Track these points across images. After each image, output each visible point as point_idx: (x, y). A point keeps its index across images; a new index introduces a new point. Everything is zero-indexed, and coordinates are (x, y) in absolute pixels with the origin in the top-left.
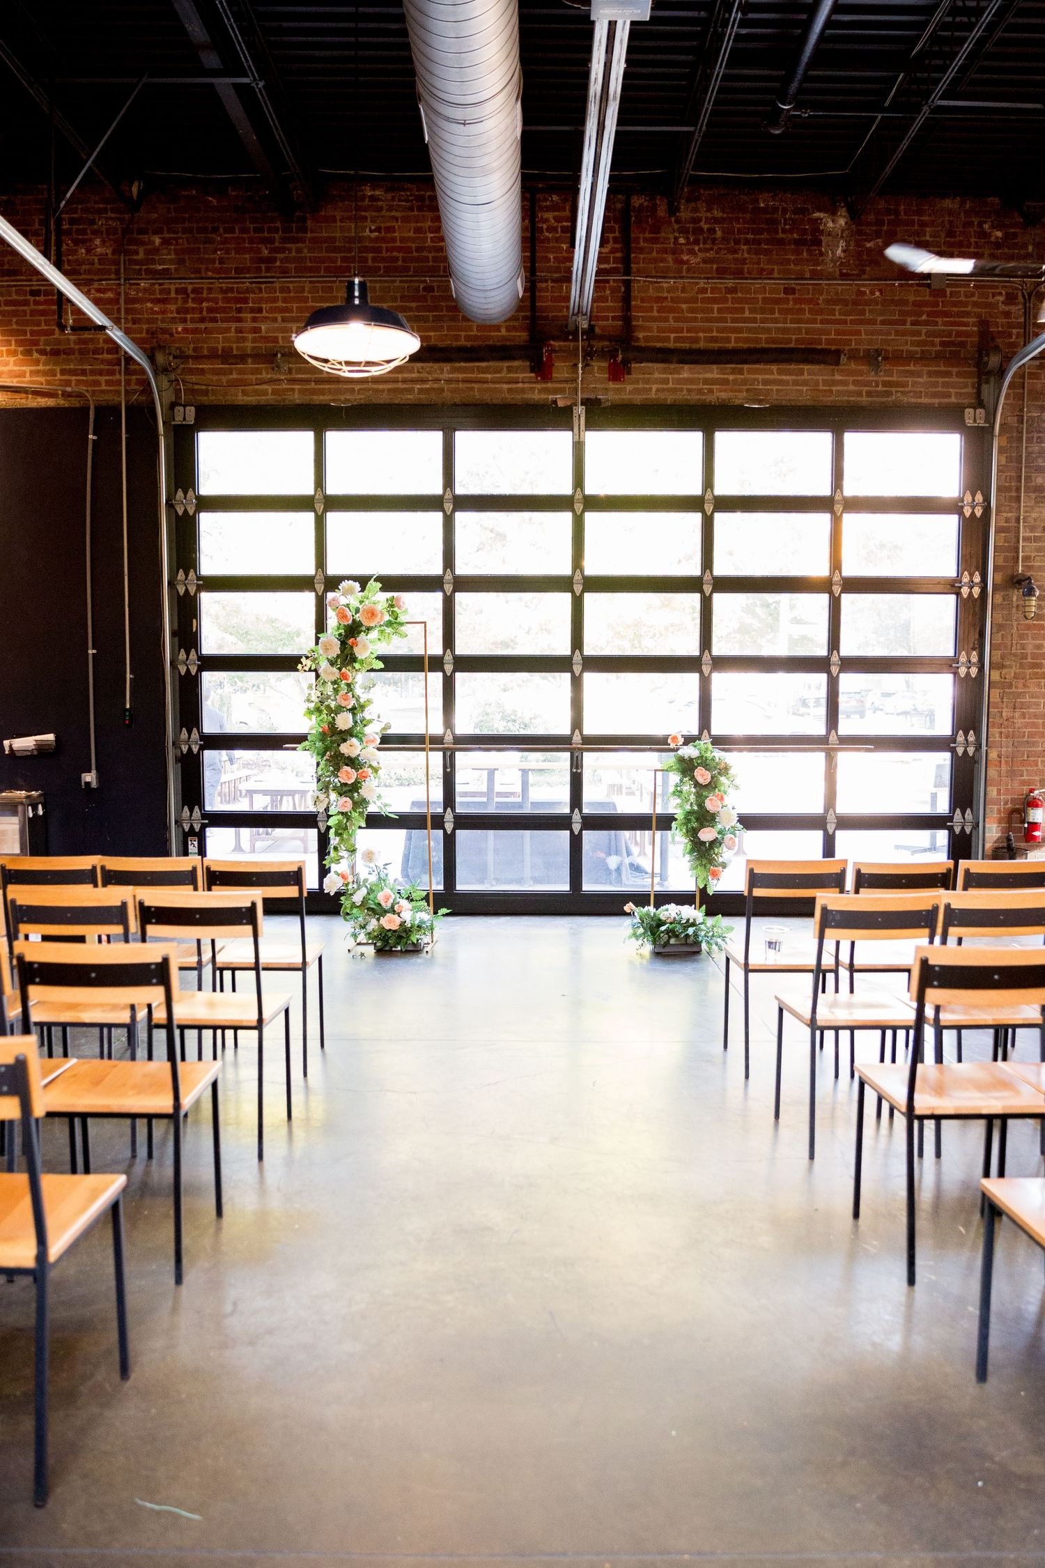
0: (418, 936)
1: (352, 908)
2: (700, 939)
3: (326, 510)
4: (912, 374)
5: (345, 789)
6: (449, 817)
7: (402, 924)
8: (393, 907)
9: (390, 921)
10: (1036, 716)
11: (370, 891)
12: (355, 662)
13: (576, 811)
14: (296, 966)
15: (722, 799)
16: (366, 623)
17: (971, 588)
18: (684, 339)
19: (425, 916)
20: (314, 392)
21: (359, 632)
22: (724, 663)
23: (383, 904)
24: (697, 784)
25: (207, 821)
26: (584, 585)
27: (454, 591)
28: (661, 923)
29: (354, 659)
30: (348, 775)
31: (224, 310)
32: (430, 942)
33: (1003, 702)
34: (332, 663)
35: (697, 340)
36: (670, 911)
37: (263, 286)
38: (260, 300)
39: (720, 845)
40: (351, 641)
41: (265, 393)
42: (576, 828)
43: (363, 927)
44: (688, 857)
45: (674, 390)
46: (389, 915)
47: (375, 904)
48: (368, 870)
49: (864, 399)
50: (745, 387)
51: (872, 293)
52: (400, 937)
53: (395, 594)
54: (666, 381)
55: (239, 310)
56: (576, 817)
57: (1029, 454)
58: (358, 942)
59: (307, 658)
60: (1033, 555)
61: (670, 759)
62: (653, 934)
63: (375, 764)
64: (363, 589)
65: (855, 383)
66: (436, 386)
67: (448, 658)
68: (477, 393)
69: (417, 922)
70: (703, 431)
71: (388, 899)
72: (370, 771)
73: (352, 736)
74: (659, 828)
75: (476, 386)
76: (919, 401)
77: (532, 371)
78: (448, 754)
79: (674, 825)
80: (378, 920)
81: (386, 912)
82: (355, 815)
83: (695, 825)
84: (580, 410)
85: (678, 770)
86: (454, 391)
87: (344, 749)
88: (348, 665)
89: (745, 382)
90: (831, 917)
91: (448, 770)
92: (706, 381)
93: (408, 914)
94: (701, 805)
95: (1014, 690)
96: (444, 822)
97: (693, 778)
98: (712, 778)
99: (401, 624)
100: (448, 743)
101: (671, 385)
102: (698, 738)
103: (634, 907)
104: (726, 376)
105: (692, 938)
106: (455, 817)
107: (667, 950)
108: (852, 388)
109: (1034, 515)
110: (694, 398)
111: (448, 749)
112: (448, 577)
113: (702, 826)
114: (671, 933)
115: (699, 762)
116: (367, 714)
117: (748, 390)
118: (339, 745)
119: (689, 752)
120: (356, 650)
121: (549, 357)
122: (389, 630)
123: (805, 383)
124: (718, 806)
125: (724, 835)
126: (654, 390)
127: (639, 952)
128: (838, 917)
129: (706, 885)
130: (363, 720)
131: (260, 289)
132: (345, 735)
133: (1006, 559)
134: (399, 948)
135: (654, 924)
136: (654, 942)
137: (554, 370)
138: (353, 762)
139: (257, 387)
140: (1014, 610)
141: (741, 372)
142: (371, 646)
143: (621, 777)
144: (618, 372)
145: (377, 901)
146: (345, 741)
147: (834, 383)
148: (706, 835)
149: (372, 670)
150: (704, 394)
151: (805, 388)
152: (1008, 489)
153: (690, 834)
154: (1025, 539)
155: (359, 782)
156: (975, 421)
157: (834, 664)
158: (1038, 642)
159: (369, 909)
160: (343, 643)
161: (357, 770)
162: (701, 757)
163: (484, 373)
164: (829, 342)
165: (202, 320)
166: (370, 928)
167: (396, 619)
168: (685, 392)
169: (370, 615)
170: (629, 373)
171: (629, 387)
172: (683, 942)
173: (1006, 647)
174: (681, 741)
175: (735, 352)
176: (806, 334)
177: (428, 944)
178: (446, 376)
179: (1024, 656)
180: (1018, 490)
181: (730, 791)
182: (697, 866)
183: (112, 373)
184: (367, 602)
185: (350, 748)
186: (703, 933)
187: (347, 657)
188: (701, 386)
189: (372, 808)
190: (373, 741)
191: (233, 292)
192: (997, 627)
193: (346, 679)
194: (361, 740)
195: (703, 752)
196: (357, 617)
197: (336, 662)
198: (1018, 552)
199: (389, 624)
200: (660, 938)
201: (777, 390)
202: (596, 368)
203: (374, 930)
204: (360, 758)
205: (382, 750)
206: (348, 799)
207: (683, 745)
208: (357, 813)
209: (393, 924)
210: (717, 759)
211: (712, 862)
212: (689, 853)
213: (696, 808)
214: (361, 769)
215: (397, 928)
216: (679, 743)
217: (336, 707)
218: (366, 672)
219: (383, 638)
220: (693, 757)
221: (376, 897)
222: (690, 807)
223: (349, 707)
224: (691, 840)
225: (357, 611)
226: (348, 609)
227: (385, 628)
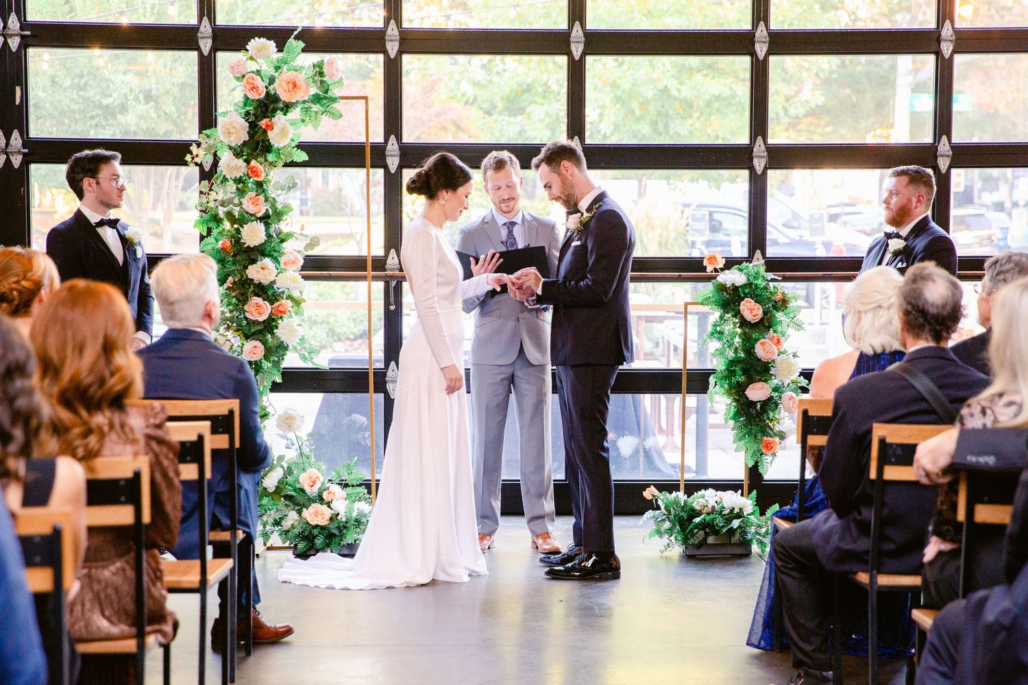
0: (355, 535)
2: (749, 537)
5: (254, 329)
6: (392, 375)
7: (334, 518)
8: (320, 494)
9: (316, 515)
11: (289, 471)
12: (269, 152)
15: (778, 342)
16: (284, 96)
21: (274, 111)
22: (785, 157)
23: (307, 489)
24: (744, 323)
26: (585, 44)
27: (401, 52)
28: (694, 513)
29: (267, 148)
30: (258, 309)
34: (238, 154)
36: (707, 499)
39: (777, 405)
40: (263, 123)
43: (277, 523)
44: (732, 422)
46: (316, 507)
47: (295, 490)
52: (330, 536)
53: (327, 57)
58: (268, 545)
59: (199, 145)
61: (707, 289)
62: (683, 529)
63: (296, 294)
64: (280, 48)
67: (393, 147)
69: (354, 515)
71: (314, 482)
72: (289, 303)
73: (264, 255)
74: (690, 391)
78: (394, 283)
79: (712, 380)
80: (299, 512)
81: (311, 501)
82: (266, 365)
83: (742, 379)
85: (716, 303)
87: (253, 272)
88: (258, 155)
91: (392, 308)
93: (344, 505)
94: (750, 351)
96: (385, 383)
97: (737, 313)
98: (765, 313)
99: (334, 100)
100: (391, 270)
102: (749, 259)
103: (656, 492)
105: (737, 536)
111: (391, 277)
112: (393, 31)
113: (751, 380)
114: (709, 527)
115: (747, 291)
116: (284, 226)
118: (245, 268)
119: (734, 277)
120: (271, 134)
122: (316, 108)
124: (773, 353)
125: (782, 392)
127: (665, 554)
129: (757, 463)
130: (279, 233)
132: (252, 255)
135: (685, 515)
136: (685, 541)
138: (264, 291)
142: (291, 129)
145: (298, 486)
146: (254, 261)
148: (757, 392)
149: (292, 164)
153: (733, 391)
155: (273, 320)
157: (943, 155)
159: (289, 498)
160: (253, 126)
161: (272, 304)
162: (749, 285)
166: (287, 524)
167: (326, 92)
169: (291, 86)
172: (726, 540)
174: (722, 263)
181: (791, 331)
182: (744, 435)
184: (285, 67)
185: (260, 272)
186: (753, 530)
187: (257, 146)
189: (291, 361)
190: (293, 264)
193: (257, 176)
194: (276, 260)
195: (751, 278)
196: (272, 89)
197: (242, 152)
199: (317, 99)
200: (693, 535)
203: (293, 527)
204: (275, 287)
205: (306, 278)
206: (258, 343)
207: (722, 270)
208: (269, 365)
209: (320, 517)
210: (772, 289)
211: (765, 430)
212: (733, 418)
213: (742, 355)
214: (277, 300)
215: (327, 523)
216: (718, 267)
217: (241, 215)
218: (283, 166)
219: (307, 119)
220: (737, 285)
221: (297, 481)
222: (734, 355)
223: (260, 215)
224: (736, 400)
225: (272, 80)
226: (259, 77)
227: (312, 105)
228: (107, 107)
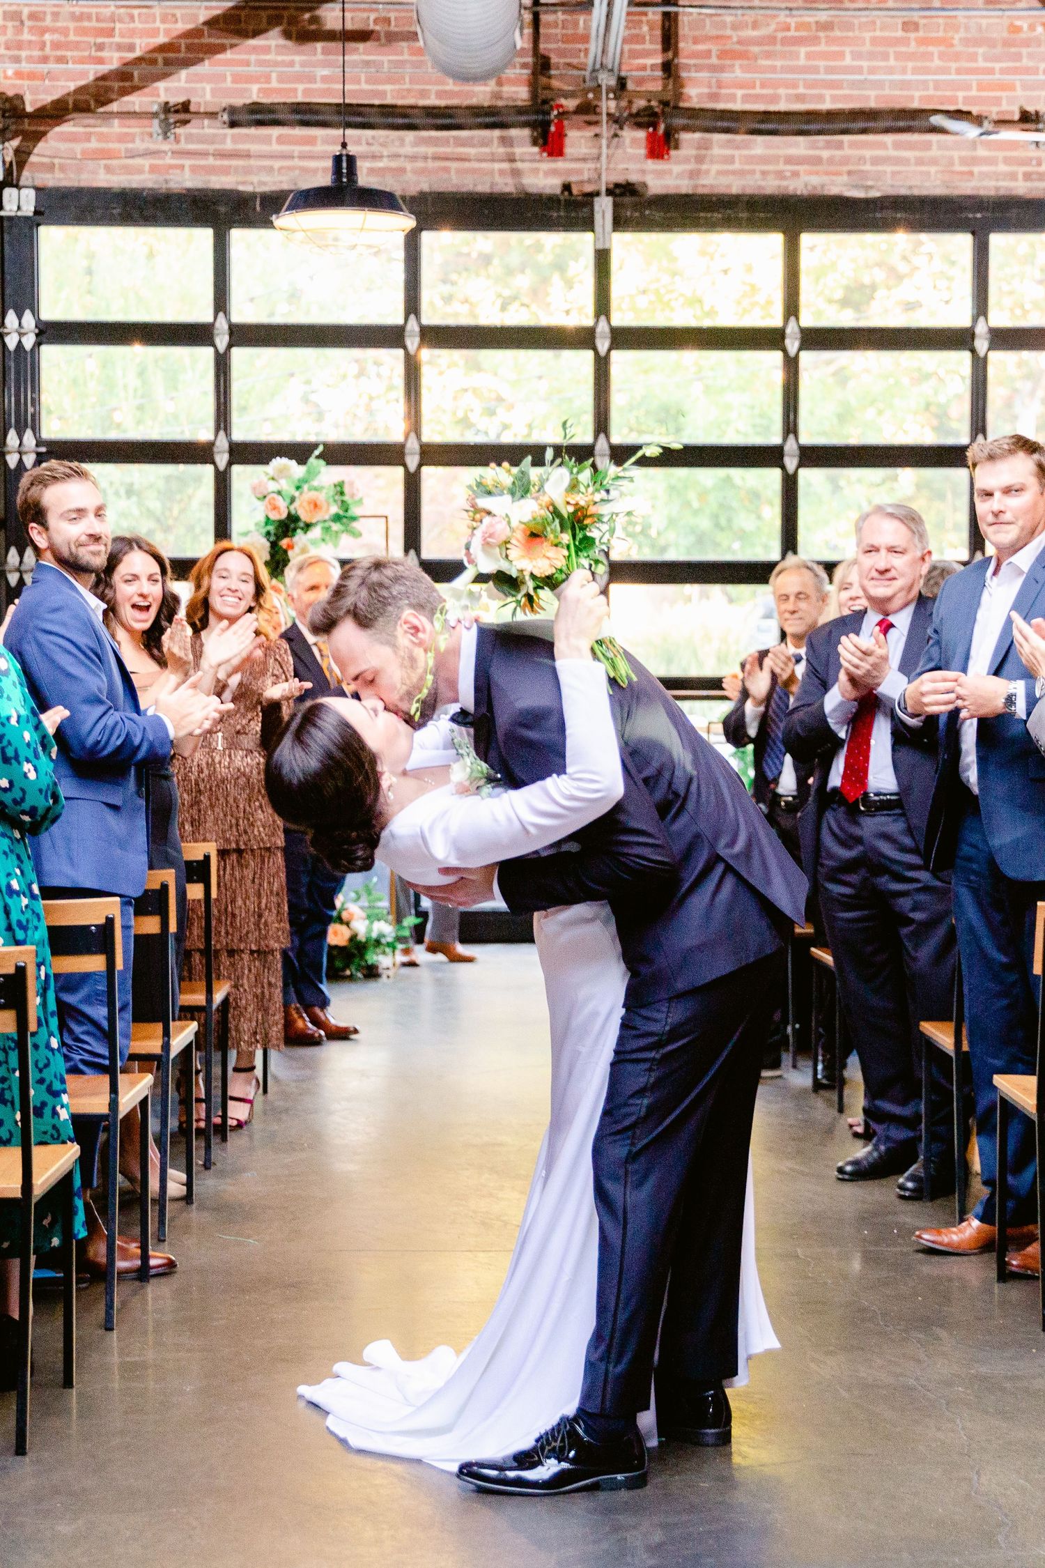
0: (375, 956)
3: (231, 345)
7: (353, 938)
16: (305, 516)
18: (757, 98)
19: (385, 928)
21: (295, 531)
27: (420, 465)
31: (76, 46)
35: (775, 98)
37: (136, 12)
38: (132, 33)
40: (284, 542)
41: (140, 171)
45: (741, 173)
49: (1021, 183)
50: (845, 168)
51: (1032, 28)
54: (730, 159)
55: (100, 47)
64: (302, 467)
65: (1007, 161)
66: (394, 164)
68: (454, 176)
69: (374, 935)
70: (784, 233)
75: (454, 165)
77: (535, 144)
84: (604, 207)
86: (422, 171)
89: (845, 161)
92: (789, 160)
93: (363, 924)
99: (354, 519)
101: (737, 166)
104: (817, 153)
108: (1002, 168)
110: (771, 184)
112: (413, 441)
117: (849, 173)
121: (560, 127)
122: (336, 527)
123: (934, 161)
126: (713, 172)
131: (132, 17)
137: (567, 141)
139: (130, 161)
141: (840, 146)
144: (660, 147)
147: (976, 157)
150: (784, 178)
151: (933, 169)
160: (274, 547)
163: (463, 145)
164: (969, 98)
165: (45, 60)
167: (347, 511)
168: (758, 176)
169: (311, 507)
170: (677, 147)
171: (677, 169)
175: (831, 116)
176: (936, 89)
178: (408, 150)
184: (306, 487)
187: (278, 563)
188: (781, 167)
191: (89, 18)
196: (294, 509)
199: (337, 518)
201: (892, 172)
209: (341, 938)
215: (347, 943)
219: (328, 539)
225: (293, 500)
226: (280, 498)
227: (332, 524)
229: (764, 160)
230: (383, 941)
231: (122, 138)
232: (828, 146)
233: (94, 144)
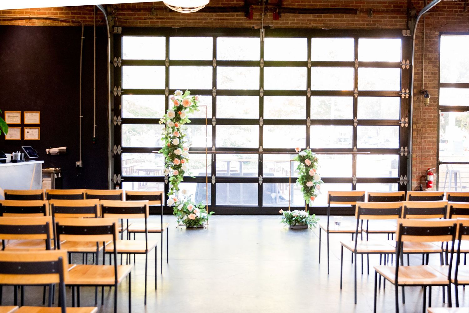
0: (202, 222)
1: (177, 211)
2: (307, 223)
3: (169, 65)
4: (383, 17)
5: (176, 167)
6: (213, 178)
7: (196, 217)
8: (193, 211)
9: (192, 216)
10: (430, 141)
11: (185, 205)
12: (180, 120)
13: (261, 176)
14: (159, 231)
15: (315, 171)
16: (184, 106)
17: (405, 95)
18: (301, 5)
19: (205, 214)
20: (165, 23)
21: (182, 109)
22: (315, 122)
23: (189, 210)
25: (123, 180)
26: (264, 93)
27: (216, 95)
28: (293, 217)
29: (180, 119)
30: (177, 162)
32: (206, 224)
33: (417, 136)
34: (172, 120)
35: (305, 5)
36: (296, 213)
39: (314, 188)
40: (179, 112)
41: (147, 23)
42: (261, 182)
43: (181, 219)
44: (303, 192)
45: (297, 23)
47: (186, 210)
48: (184, 197)
49: (366, 26)
52: (195, 222)
53: (195, 96)
54: (294, 20)
56: (261, 178)
57: (426, 46)
58: (179, 224)
59: (162, 119)
60: (428, 83)
61: (296, 156)
62: (290, 221)
63: (187, 158)
64: (183, 94)
65: (362, 21)
66: (210, 21)
67: (214, 120)
68: (225, 24)
69: (202, 217)
70: (307, 38)
71: (191, 208)
72: (185, 160)
73: (179, 147)
74: (291, 182)
75: (225, 21)
76: (386, 27)
77: (245, 16)
78: (214, 155)
79: (297, 181)
80: (187, 216)
81: (190, 213)
82: (179, 176)
83: (305, 181)
84: (263, 30)
85: (299, 160)
86: (218, 23)
87: (176, 152)
88: (178, 121)
89: (322, 20)
90: (362, 211)
91: (213, 161)
92: (308, 20)
93: (199, 214)
94: (307, 173)
95: (421, 132)
96: (212, 180)
98: (312, 163)
99: (198, 106)
100: (214, 151)
101: (295, 21)
102: (306, 148)
103: (283, 211)
104: (315, 18)
105: (304, 222)
106: (216, 178)
107: (295, 227)
108: (361, 22)
109: (428, 68)
110: (304, 26)
111: (213, 153)
112: (214, 90)
113: (308, 181)
114: (297, 221)
115: (307, 157)
116: (184, 139)
117: (323, 23)
118: (174, 151)
119: (303, 154)
120: (181, 116)
121: (252, 11)
122: (193, 108)
123: (344, 21)
124: (314, 174)
125: (316, 184)
126: (289, 23)
127: (285, 228)
128: (364, 211)
129: (309, 204)
130: (183, 141)
132: (176, 147)
133: (418, 84)
134: (195, 227)
135: (290, 217)
136: (290, 224)
137: (253, 16)
138: (179, 157)
139: (145, 20)
140: (421, 103)
141: (321, 17)
142: (186, 115)
143: (275, 166)
144: (277, 17)
145: (187, 209)
146: (176, 149)
147: (354, 21)
148: (309, 184)
149: (186, 124)
150: (307, 25)
151: (344, 23)
152: (419, 59)
153: (303, 184)
154: (425, 77)
155: (181, 165)
156: (406, 34)
157: (355, 122)
158: (430, 114)
159: (184, 212)
160: (176, 113)
161: (180, 160)
163: (228, 16)
164: (353, 6)
166: (184, 219)
167: (196, 104)
168: (301, 24)
169: (186, 103)
170: (281, 17)
171: (280, 22)
172: (301, 224)
173: (418, 116)
174: (300, 150)
175: (319, 10)
176: (345, 3)
177: (206, 225)
178: (214, 17)
179: (425, 120)
180: (422, 59)
182: (306, 196)
183: (90, 14)
184: (185, 98)
185: (178, 152)
186: (308, 221)
187: (177, 118)
188: (306, 22)
189: (186, 175)
190: (186, 149)
192: (415, 109)
193: (177, 126)
194: (182, 148)
195: (308, 154)
196: (181, 104)
197: (173, 120)
198: (422, 82)
199: (193, 106)
200: (292, 223)
201: (334, 23)
202: (268, 15)
203: (186, 220)
204: (181, 156)
205: (189, 153)
206: (177, 171)
207: (300, 151)
208: (180, 176)
209: (193, 217)
210: (313, 157)
211: (311, 194)
212: (303, 191)
213: (305, 174)
214: (182, 159)
215: (194, 219)
216: (299, 151)
217: (173, 137)
218: (184, 124)
219: (190, 111)
220: (304, 155)
221: (186, 207)
222: (303, 174)
223: (178, 137)
224: (304, 186)
225: (181, 101)
226: (178, 101)
227: (191, 108)
228: (153, 113)
229: (302, 20)
230: (204, 218)
231: (144, 15)
232: (318, 17)
233: (136, 16)
